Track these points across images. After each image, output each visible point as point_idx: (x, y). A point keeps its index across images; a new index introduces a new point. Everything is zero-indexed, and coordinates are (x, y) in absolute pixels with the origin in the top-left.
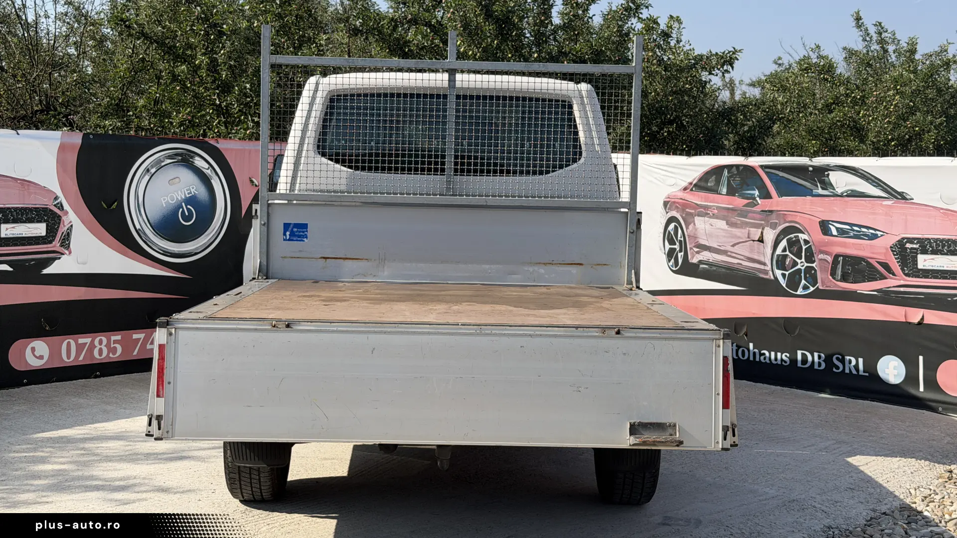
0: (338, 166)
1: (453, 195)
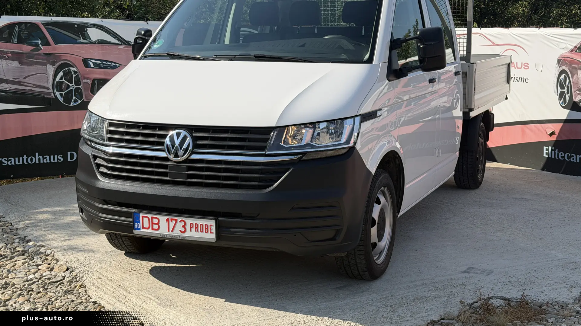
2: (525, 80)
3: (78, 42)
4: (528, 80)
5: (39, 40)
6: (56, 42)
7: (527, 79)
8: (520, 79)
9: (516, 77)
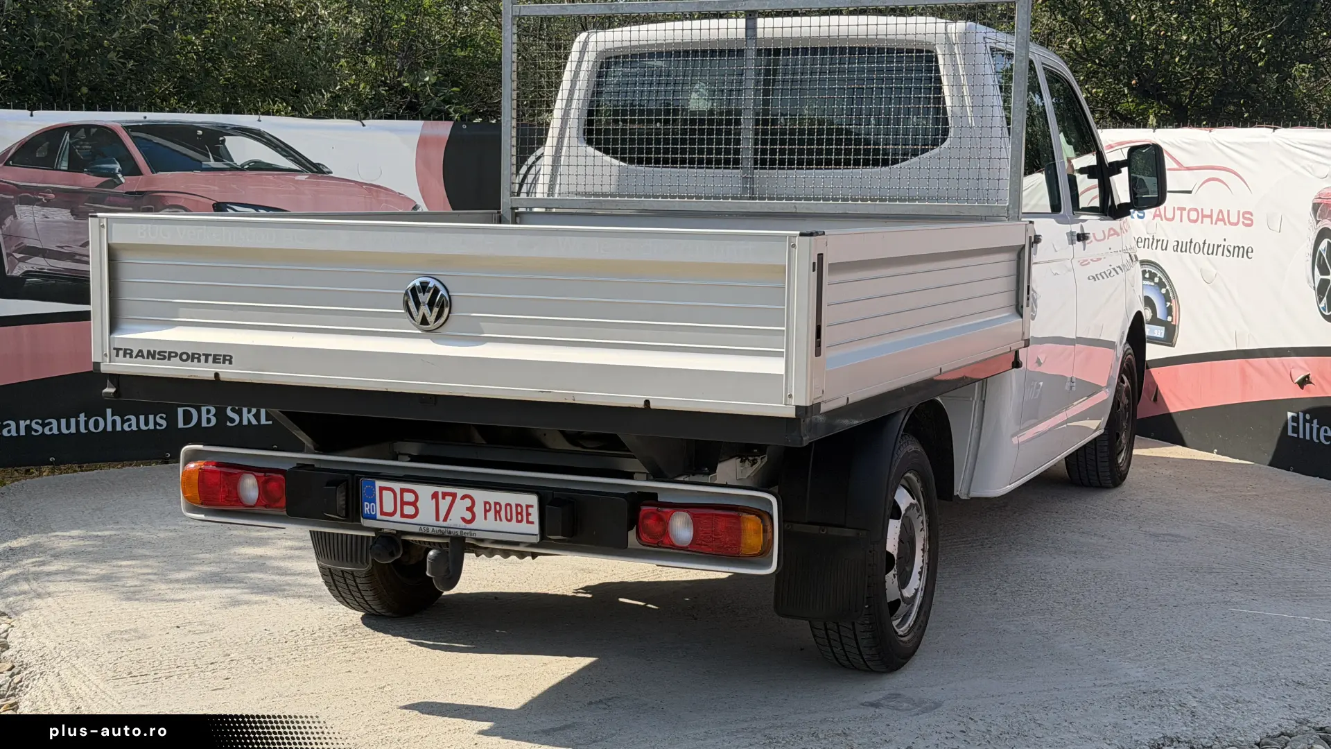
0: (607, 158)
1: (750, 198)
2: (1246, 252)
3: (203, 166)
4: (1252, 252)
5: (115, 163)
6: (155, 168)
7: (1250, 250)
8: (1237, 249)
9: (1226, 244)
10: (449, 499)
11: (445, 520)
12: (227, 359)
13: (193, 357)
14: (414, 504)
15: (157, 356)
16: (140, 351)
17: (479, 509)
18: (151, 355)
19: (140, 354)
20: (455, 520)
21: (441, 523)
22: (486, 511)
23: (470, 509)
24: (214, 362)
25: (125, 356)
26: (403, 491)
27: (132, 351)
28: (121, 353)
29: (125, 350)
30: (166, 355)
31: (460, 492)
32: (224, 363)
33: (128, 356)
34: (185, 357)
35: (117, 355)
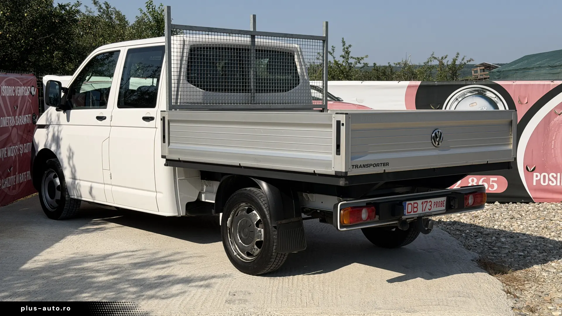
0: (197, 89)
10: (426, 203)
11: (424, 211)
12: (387, 164)
13: (377, 165)
14: (417, 207)
15: (366, 166)
16: (361, 165)
17: (432, 205)
18: (364, 166)
19: (361, 166)
20: (427, 210)
21: (424, 212)
22: (434, 205)
23: (431, 206)
24: (383, 166)
25: (355, 168)
26: (414, 203)
27: (358, 165)
28: (354, 167)
29: (356, 165)
30: (369, 165)
31: (429, 200)
32: (386, 166)
33: (356, 168)
34: (374, 165)
35: (353, 168)
